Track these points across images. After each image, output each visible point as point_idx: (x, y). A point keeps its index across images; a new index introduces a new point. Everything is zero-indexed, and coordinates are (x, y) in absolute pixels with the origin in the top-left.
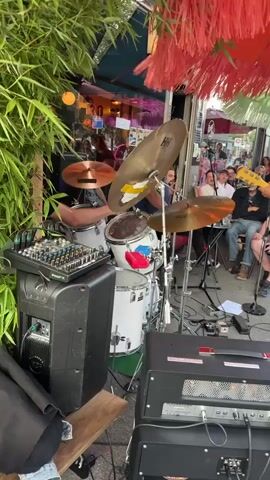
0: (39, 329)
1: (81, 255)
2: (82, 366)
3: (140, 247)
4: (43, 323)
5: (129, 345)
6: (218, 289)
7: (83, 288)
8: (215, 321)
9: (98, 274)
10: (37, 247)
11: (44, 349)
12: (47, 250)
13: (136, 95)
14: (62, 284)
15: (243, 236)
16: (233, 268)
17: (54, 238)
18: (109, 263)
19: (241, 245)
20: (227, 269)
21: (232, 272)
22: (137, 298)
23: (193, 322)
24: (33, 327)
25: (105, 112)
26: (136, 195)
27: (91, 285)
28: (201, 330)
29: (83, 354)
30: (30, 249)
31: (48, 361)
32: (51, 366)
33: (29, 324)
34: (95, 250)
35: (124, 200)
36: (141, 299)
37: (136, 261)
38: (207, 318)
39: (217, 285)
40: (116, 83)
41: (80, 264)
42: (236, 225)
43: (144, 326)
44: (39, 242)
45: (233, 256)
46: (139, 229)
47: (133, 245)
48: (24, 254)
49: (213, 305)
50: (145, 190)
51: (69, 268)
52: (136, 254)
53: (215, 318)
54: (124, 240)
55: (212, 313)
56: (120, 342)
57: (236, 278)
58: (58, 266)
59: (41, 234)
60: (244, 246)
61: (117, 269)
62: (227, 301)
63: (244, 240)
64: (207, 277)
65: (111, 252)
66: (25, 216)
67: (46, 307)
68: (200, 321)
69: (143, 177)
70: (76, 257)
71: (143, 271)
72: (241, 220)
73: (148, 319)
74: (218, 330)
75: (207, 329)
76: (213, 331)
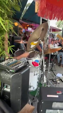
0: (7, 87)
1: (19, 64)
2: (20, 98)
3: (36, 60)
4: (8, 85)
5: (34, 88)
6: (56, 70)
7: (20, 74)
8: (56, 79)
9: (24, 69)
10: (6, 62)
11: (8, 93)
12: (9, 62)
13: (33, 23)
14: (13, 73)
15: (61, 56)
16: (59, 65)
17: (11, 58)
18: (28, 65)
19: (60, 59)
20: (57, 65)
21: (59, 66)
22: (35, 75)
23: (50, 79)
24: (5, 87)
25: (25, 28)
26: (35, 46)
27: (22, 73)
28: (52, 82)
29: (20, 94)
30: (4, 62)
31: (10, 97)
32: (11, 99)
33: (4, 86)
34: (23, 62)
35: (31, 47)
36: (36, 75)
37: (35, 64)
38: (53, 78)
39: (55, 69)
40: (28, 20)
41: (19, 66)
42: (59, 54)
43: (38, 82)
44: (7, 60)
45: (59, 62)
46: (35, 55)
47: (34, 60)
48: (1, 64)
49: (55, 75)
50: (37, 44)
51: (15, 68)
52: (35, 62)
53: (56, 78)
54: (31, 59)
55: (55, 77)
56: (31, 87)
57: (60, 67)
58: (12, 67)
59: (7, 58)
60: (61, 59)
61: (30, 66)
62: (58, 74)
63: (61, 57)
64: (53, 67)
65: (28, 62)
66: (2, 52)
67: (8, 80)
68: (52, 79)
69: (37, 40)
70: (18, 64)
71: (37, 67)
72: (60, 52)
73: (39, 80)
74: (57, 82)
75: (54, 81)
76: (55, 82)
